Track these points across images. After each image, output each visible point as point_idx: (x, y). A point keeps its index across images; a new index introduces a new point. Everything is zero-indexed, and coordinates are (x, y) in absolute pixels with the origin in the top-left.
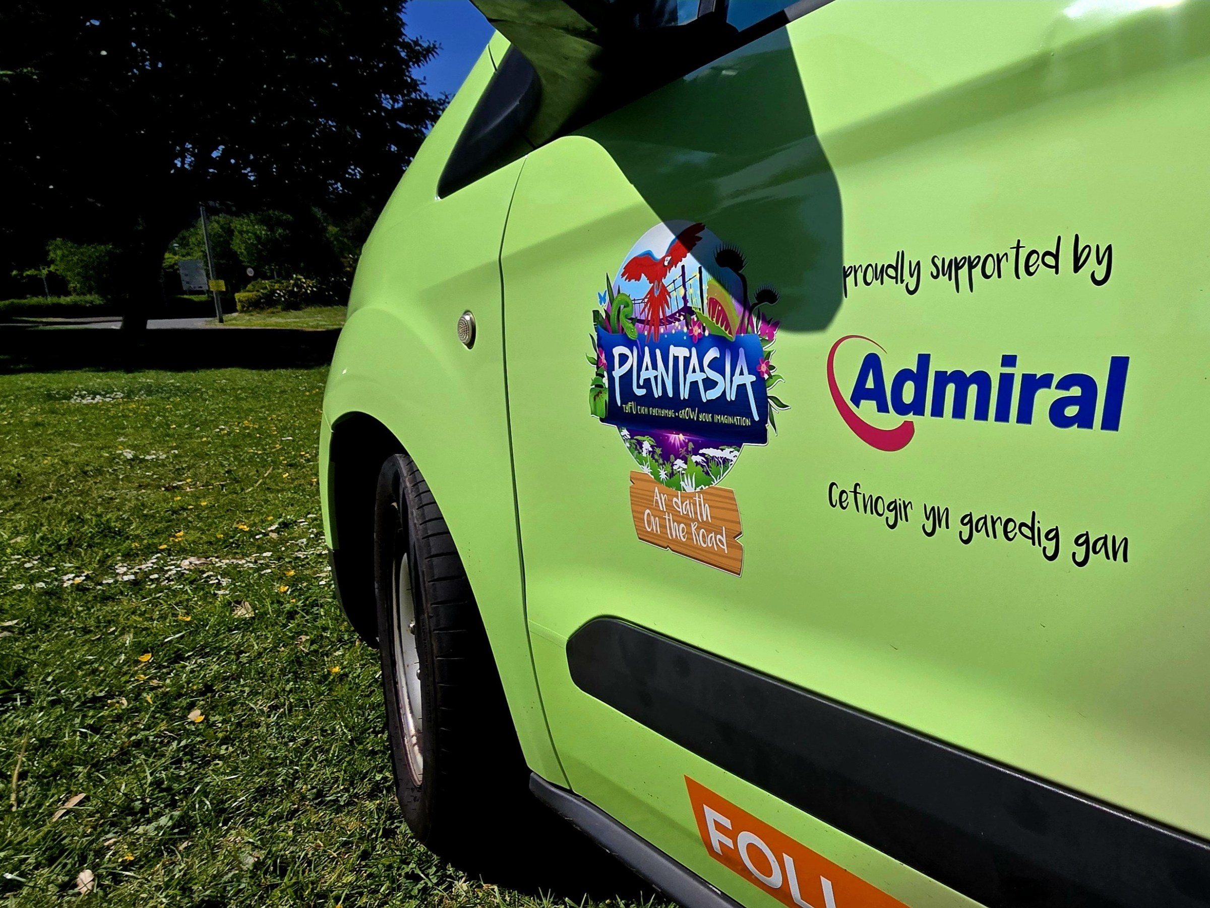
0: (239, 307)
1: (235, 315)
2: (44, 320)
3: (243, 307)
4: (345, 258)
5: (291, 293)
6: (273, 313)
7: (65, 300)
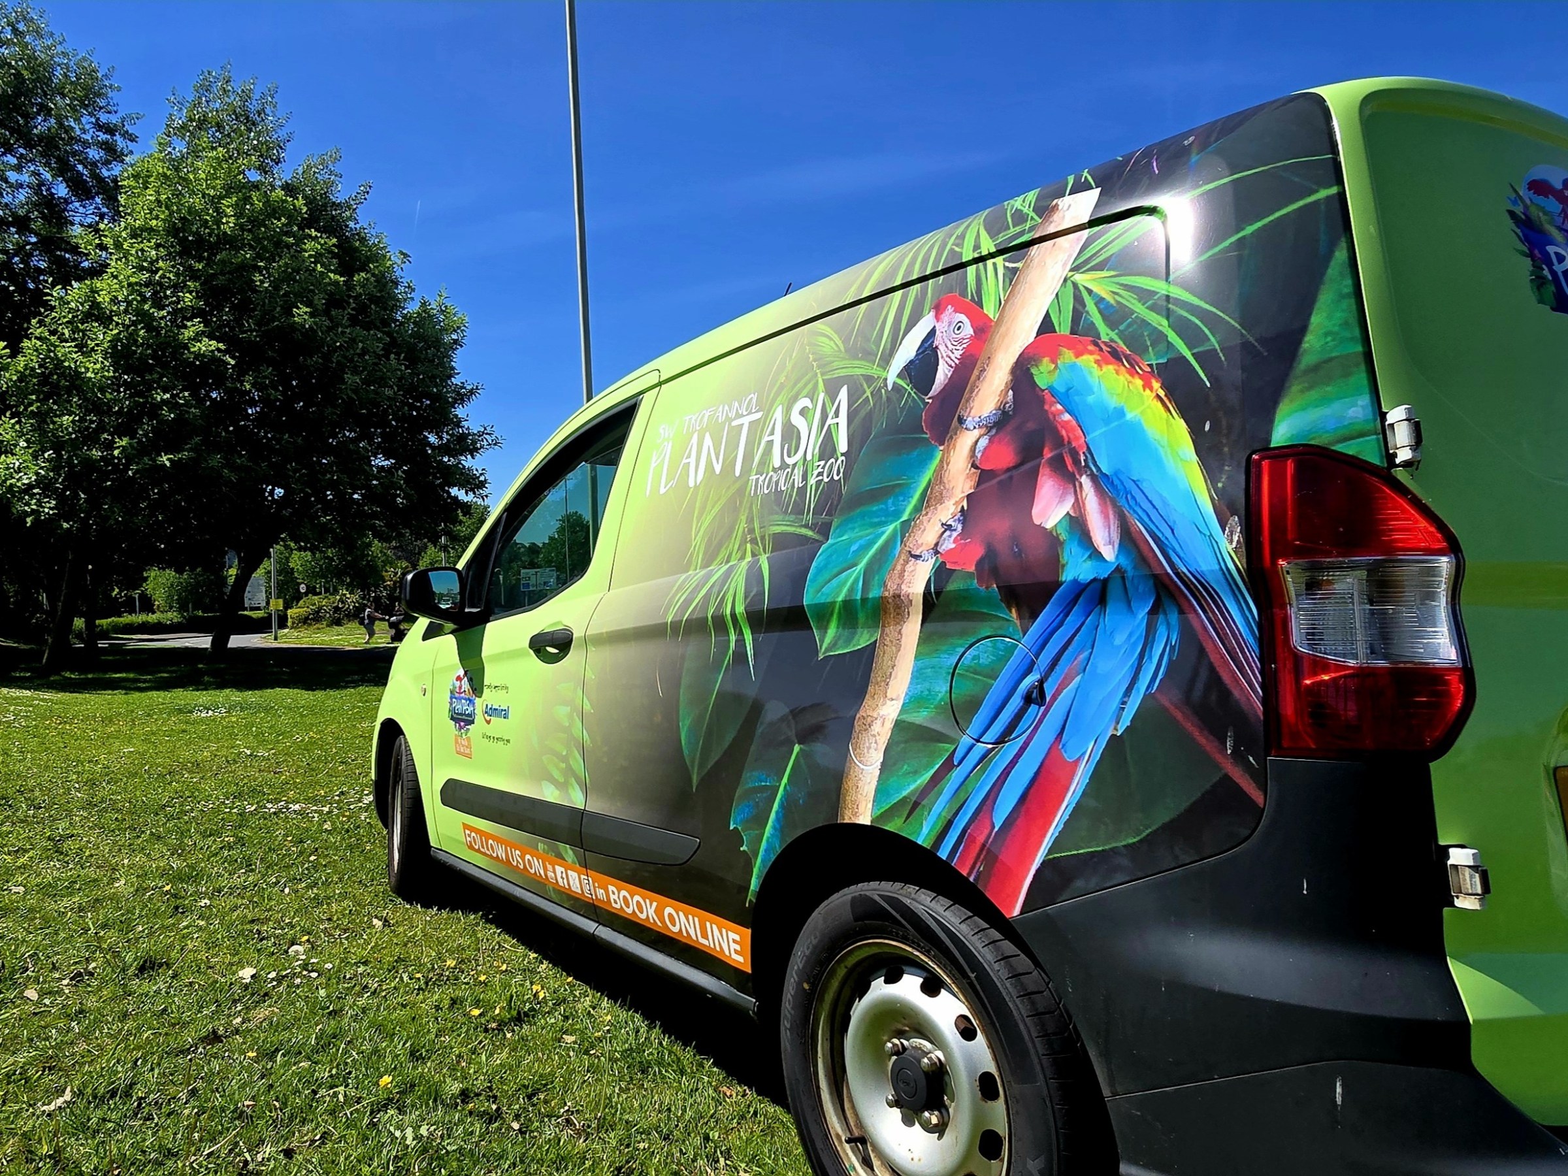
0: (289, 624)
1: (286, 631)
2: (134, 637)
3: (293, 623)
4: (387, 571)
5: (337, 609)
6: (318, 629)
7: (152, 618)
